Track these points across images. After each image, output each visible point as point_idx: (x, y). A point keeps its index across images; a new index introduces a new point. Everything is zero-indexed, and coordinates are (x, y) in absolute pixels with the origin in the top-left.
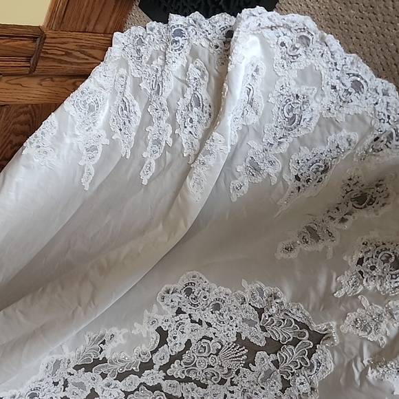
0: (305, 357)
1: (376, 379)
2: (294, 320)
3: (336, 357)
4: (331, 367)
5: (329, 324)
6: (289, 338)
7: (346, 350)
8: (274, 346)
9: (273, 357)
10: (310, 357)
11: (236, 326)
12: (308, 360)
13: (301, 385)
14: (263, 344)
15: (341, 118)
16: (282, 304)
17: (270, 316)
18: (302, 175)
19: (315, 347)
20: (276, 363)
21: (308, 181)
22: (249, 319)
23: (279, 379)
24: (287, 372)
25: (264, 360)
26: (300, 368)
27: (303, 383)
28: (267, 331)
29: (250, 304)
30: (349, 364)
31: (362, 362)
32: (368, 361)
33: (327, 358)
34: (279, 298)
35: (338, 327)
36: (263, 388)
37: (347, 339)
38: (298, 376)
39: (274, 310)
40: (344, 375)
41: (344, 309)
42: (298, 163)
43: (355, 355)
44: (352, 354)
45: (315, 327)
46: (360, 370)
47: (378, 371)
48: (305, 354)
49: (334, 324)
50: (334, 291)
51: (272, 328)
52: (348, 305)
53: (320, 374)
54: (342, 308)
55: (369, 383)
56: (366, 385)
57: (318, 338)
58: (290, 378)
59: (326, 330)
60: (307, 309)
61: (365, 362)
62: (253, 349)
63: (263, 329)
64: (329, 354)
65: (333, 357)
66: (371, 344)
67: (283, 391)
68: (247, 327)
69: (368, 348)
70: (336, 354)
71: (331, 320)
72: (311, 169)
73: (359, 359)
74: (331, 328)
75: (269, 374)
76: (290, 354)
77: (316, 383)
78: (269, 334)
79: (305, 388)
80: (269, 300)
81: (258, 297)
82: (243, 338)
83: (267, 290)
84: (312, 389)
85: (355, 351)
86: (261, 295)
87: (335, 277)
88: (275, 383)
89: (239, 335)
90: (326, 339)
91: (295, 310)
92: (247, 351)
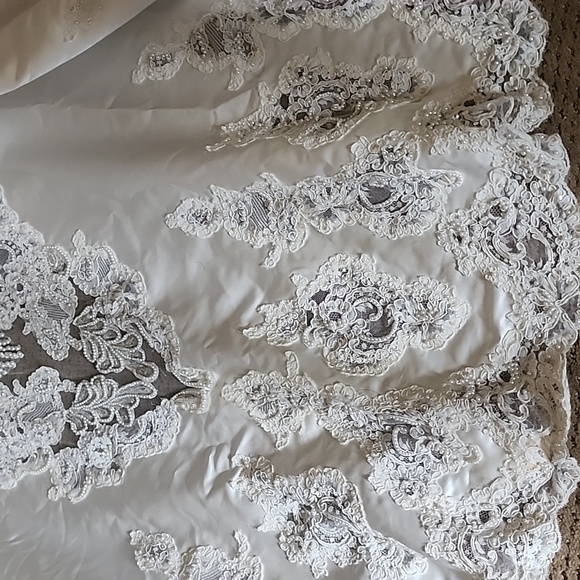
0: (131, 410)
1: (241, 495)
2: (145, 341)
3: (186, 431)
4: (169, 444)
5: (205, 375)
6: (119, 367)
7: (211, 427)
8: (80, 369)
9: (68, 386)
10: (139, 413)
11: (23, 306)
12: (132, 417)
13: (96, 451)
14: (61, 356)
15: (424, 34)
16: (136, 305)
17: (99, 315)
18: (296, 99)
19: (157, 401)
20: (68, 400)
21: (301, 116)
22: (55, 303)
23: (61, 426)
24: (82, 421)
25: (47, 384)
26: (111, 424)
27: (101, 450)
28: (79, 339)
29: (71, 279)
30: (205, 453)
31: (230, 457)
32: (242, 461)
33: (169, 428)
34: (134, 292)
35: (219, 385)
36: (21, 431)
37: (224, 410)
38: (100, 435)
39: (115, 308)
40: (186, 466)
41: (248, 362)
42: (301, 75)
43: (222, 441)
44: (218, 438)
45: (177, 368)
46: (220, 469)
47: (251, 484)
48: (131, 405)
49: (214, 377)
50: (245, 324)
51: (93, 338)
52: (260, 360)
53: (142, 447)
54: (247, 359)
55: (226, 496)
56: (219, 496)
57: (172, 388)
58: (83, 433)
59: (194, 381)
60: (180, 334)
61: (236, 460)
62: (35, 358)
63: (75, 332)
64: (178, 421)
65: (183, 428)
66: (261, 435)
67: (56, 449)
68: (44, 315)
69: (253, 439)
70: (190, 426)
71: (213, 369)
72: (318, 97)
73: (226, 451)
74: (206, 381)
75: (44, 412)
76: (106, 395)
77: (127, 460)
78: (82, 345)
79: (103, 461)
80: (114, 287)
81: (94, 275)
82: (26, 331)
83: (119, 269)
84: (115, 467)
85: (226, 435)
86: (103, 273)
87: (258, 302)
88: (48, 430)
89: (20, 323)
90: (186, 396)
91: (155, 326)
92: (22, 355)
